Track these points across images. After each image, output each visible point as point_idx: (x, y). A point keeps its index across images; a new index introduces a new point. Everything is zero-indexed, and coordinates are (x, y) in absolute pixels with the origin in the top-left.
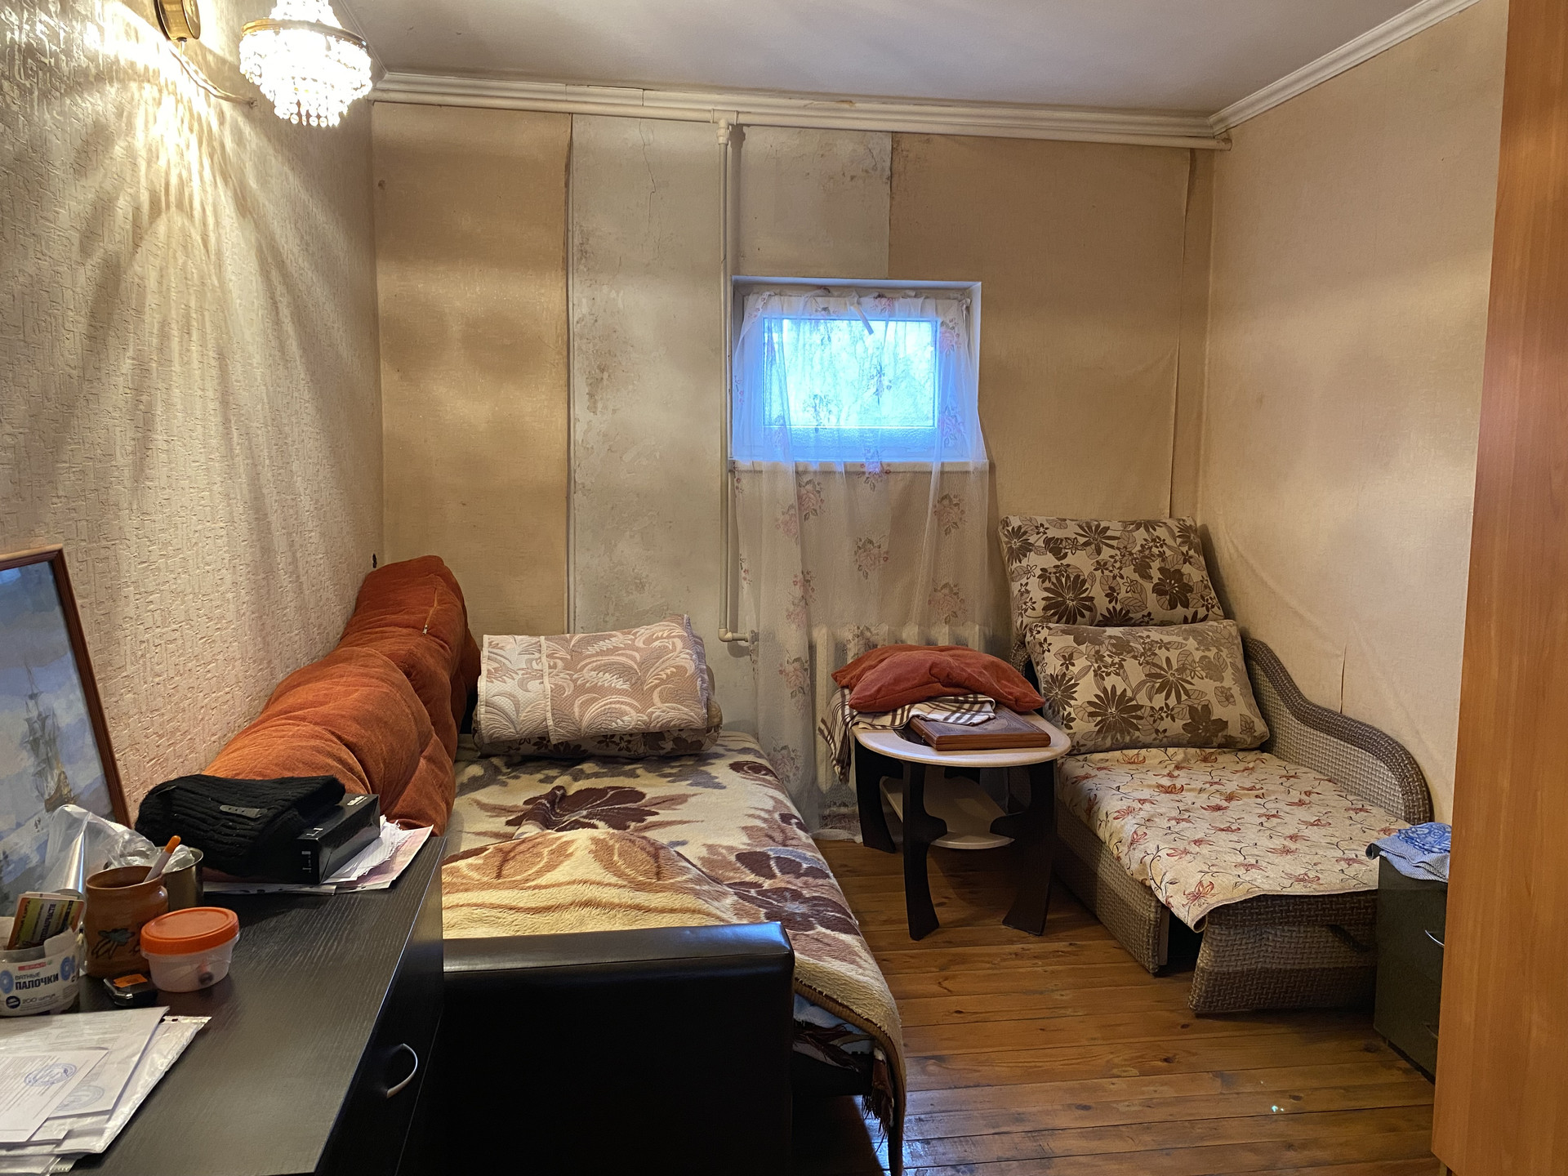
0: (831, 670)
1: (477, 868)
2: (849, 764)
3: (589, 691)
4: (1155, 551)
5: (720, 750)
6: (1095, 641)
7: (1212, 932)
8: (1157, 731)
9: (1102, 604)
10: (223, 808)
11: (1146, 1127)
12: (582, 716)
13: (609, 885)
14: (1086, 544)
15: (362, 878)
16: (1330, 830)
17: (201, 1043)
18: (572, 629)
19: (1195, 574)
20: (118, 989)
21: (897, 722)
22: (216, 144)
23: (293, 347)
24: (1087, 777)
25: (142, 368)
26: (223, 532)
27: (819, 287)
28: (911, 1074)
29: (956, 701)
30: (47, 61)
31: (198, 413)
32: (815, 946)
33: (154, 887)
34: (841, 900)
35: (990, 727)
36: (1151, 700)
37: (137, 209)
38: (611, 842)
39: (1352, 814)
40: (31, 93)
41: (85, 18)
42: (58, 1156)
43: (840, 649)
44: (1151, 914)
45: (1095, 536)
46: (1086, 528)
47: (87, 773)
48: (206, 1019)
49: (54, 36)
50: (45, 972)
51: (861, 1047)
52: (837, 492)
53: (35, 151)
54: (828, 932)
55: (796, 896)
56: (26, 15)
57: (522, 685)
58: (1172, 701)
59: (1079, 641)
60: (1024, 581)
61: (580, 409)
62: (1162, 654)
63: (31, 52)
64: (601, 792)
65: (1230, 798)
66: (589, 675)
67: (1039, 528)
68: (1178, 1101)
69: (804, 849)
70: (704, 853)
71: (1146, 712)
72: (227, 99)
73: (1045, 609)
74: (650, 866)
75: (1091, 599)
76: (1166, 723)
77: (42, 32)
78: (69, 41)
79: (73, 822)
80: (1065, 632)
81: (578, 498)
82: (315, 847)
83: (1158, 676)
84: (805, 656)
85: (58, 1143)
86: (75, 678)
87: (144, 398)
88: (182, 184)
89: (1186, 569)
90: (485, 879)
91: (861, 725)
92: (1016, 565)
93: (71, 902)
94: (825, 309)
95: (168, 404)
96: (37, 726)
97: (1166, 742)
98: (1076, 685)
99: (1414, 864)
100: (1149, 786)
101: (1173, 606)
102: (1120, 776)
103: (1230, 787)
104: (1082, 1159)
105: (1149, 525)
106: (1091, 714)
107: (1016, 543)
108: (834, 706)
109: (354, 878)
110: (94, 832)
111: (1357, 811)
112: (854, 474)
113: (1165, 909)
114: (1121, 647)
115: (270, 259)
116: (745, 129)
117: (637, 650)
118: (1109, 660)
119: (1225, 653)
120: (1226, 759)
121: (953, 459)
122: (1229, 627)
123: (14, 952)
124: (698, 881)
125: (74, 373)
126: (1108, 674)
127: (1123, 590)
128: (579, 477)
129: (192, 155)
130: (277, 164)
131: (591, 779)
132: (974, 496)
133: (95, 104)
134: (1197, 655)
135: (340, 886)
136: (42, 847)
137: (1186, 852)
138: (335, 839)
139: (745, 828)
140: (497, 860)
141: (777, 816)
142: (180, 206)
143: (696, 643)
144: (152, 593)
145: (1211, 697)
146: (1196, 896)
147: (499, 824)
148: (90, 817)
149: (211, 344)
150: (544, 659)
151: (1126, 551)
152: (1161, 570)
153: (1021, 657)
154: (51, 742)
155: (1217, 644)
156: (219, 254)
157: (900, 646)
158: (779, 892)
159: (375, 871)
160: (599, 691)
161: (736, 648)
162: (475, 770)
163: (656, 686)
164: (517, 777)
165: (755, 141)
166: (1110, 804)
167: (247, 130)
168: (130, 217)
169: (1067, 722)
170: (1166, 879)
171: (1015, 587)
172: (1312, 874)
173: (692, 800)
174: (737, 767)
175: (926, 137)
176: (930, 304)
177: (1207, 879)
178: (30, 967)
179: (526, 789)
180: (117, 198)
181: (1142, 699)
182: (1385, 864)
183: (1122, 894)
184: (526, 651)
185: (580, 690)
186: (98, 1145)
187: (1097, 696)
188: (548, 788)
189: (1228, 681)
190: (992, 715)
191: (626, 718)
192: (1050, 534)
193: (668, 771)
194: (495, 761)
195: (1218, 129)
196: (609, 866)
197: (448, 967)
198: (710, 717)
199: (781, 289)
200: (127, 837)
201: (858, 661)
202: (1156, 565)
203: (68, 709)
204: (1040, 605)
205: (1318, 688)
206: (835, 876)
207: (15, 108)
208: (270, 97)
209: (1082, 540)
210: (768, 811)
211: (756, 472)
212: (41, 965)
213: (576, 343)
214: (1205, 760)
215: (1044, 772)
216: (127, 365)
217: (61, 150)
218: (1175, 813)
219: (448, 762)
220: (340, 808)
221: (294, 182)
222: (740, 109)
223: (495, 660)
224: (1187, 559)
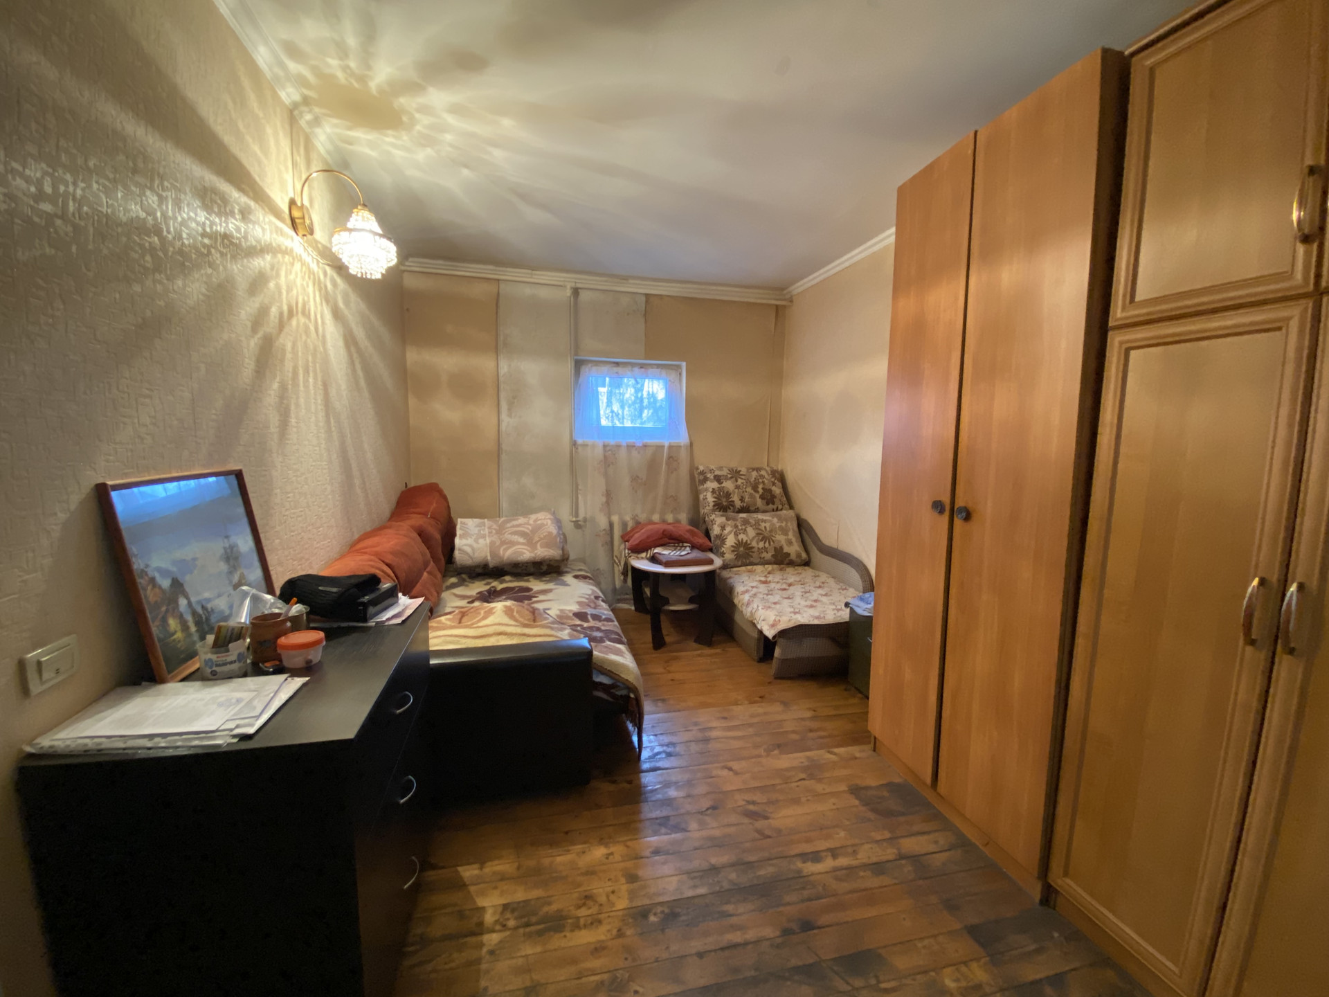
0: (621, 533)
1: (449, 620)
2: (627, 575)
3: (506, 544)
4: (760, 480)
5: (569, 570)
6: (735, 519)
7: (781, 641)
8: (760, 558)
9: (738, 504)
10: (320, 588)
11: (751, 725)
12: (504, 555)
13: (511, 625)
14: (731, 478)
15: (389, 619)
16: (831, 598)
17: (305, 689)
18: (501, 516)
19: (777, 490)
20: (266, 667)
21: (648, 556)
22: (323, 286)
23: (362, 383)
24: (730, 578)
25: (283, 387)
26: (327, 467)
27: (614, 363)
28: (647, 706)
29: (674, 546)
30: (235, 241)
31: (313, 410)
32: (606, 650)
33: (284, 621)
34: (620, 631)
35: (689, 557)
36: (758, 544)
37: (281, 314)
38: (513, 607)
39: (841, 591)
40: (226, 255)
41: (254, 223)
42: (231, 736)
43: (624, 525)
44: (755, 635)
45: (735, 474)
46: (731, 470)
47: (256, 574)
48: (307, 679)
49: (238, 230)
50: (229, 659)
51: (624, 692)
52: (623, 454)
53: (228, 282)
54: (612, 644)
55: (598, 629)
56: (223, 219)
57: (476, 541)
58: (767, 545)
59: (728, 519)
60: (705, 494)
61: (504, 416)
62: (763, 525)
63: (226, 236)
64: (512, 589)
65: (790, 585)
66: (507, 536)
67: (711, 471)
68: (765, 714)
69: (604, 610)
70: (558, 613)
71: (755, 550)
72: (328, 265)
73: (714, 506)
74: (530, 616)
75: (733, 501)
76: (764, 555)
77: (232, 228)
78: (246, 232)
79: (245, 594)
80: (722, 516)
81: (503, 457)
82: (365, 606)
83: (761, 534)
84: (608, 528)
85: (231, 730)
86: (248, 530)
87: (285, 402)
88: (304, 304)
89: (774, 488)
90: (453, 624)
91: (632, 557)
92: (701, 487)
93: (242, 627)
94: (617, 373)
95: (297, 405)
96: (228, 551)
97: (764, 563)
98: (726, 538)
99: (863, 609)
100: (756, 581)
101: (768, 504)
102: (745, 577)
103: (791, 580)
104: (723, 740)
105: (758, 470)
106: (733, 551)
107: (701, 477)
108: (621, 549)
109: (384, 619)
110: (255, 599)
111: (843, 590)
112: (630, 447)
113: (761, 632)
114: (746, 522)
115: (350, 340)
116: (579, 290)
117: (530, 525)
118: (740, 528)
119: (789, 524)
120: (790, 570)
121: (675, 441)
122: (791, 513)
123: (214, 649)
124: (553, 623)
125: (249, 388)
126: (740, 534)
127: (747, 497)
128: (504, 447)
129: (310, 289)
130: (353, 297)
131: (509, 583)
132: (684, 455)
133: (260, 263)
134: (778, 525)
135: (377, 623)
136: (231, 607)
137: (769, 607)
138: (374, 603)
139: (578, 602)
140: (459, 616)
141: (592, 597)
142: (303, 313)
143: (558, 523)
144: (289, 493)
145: (783, 543)
146: (773, 626)
147: (463, 603)
148: (254, 591)
149: (320, 378)
150: (487, 530)
151: (748, 481)
152: (763, 489)
153: (704, 527)
154: (236, 558)
155: (786, 520)
156: (324, 336)
157: (651, 523)
158: (591, 628)
159: (394, 617)
160: (512, 543)
161: (577, 525)
162: (453, 580)
163: (539, 541)
164: (473, 583)
165: (584, 296)
166: (739, 589)
167: (339, 280)
168: (278, 316)
169: (722, 555)
170: (761, 619)
171: (701, 497)
172: (822, 616)
173: (554, 591)
174: (576, 577)
175: (660, 296)
176: (664, 372)
177: (778, 618)
178: (223, 657)
179: (479, 587)
180: (271, 308)
181: (754, 544)
182: (851, 609)
183: (744, 627)
184: (477, 526)
185: (503, 543)
186: (252, 731)
187: (735, 543)
188: (487, 587)
189: (791, 536)
190: (690, 552)
191: (525, 555)
192: (716, 473)
193: (544, 579)
194: (464, 576)
195: (788, 297)
196: (512, 617)
197: (432, 662)
198: (563, 554)
199: (597, 363)
200: (272, 601)
201: (632, 530)
202: (761, 486)
203: (245, 543)
204: (712, 504)
205: (828, 539)
206: (617, 621)
207: (218, 262)
208: (346, 263)
209: (729, 476)
210: (589, 595)
211: (585, 445)
212: (227, 656)
213: (502, 386)
214: (781, 570)
215: (710, 575)
216: (276, 386)
217: (242, 285)
218: (766, 592)
219: (439, 576)
220: (378, 589)
221: (363, 306)
222: (577, 281)
223: (463, 530)
224: (774, 484)
